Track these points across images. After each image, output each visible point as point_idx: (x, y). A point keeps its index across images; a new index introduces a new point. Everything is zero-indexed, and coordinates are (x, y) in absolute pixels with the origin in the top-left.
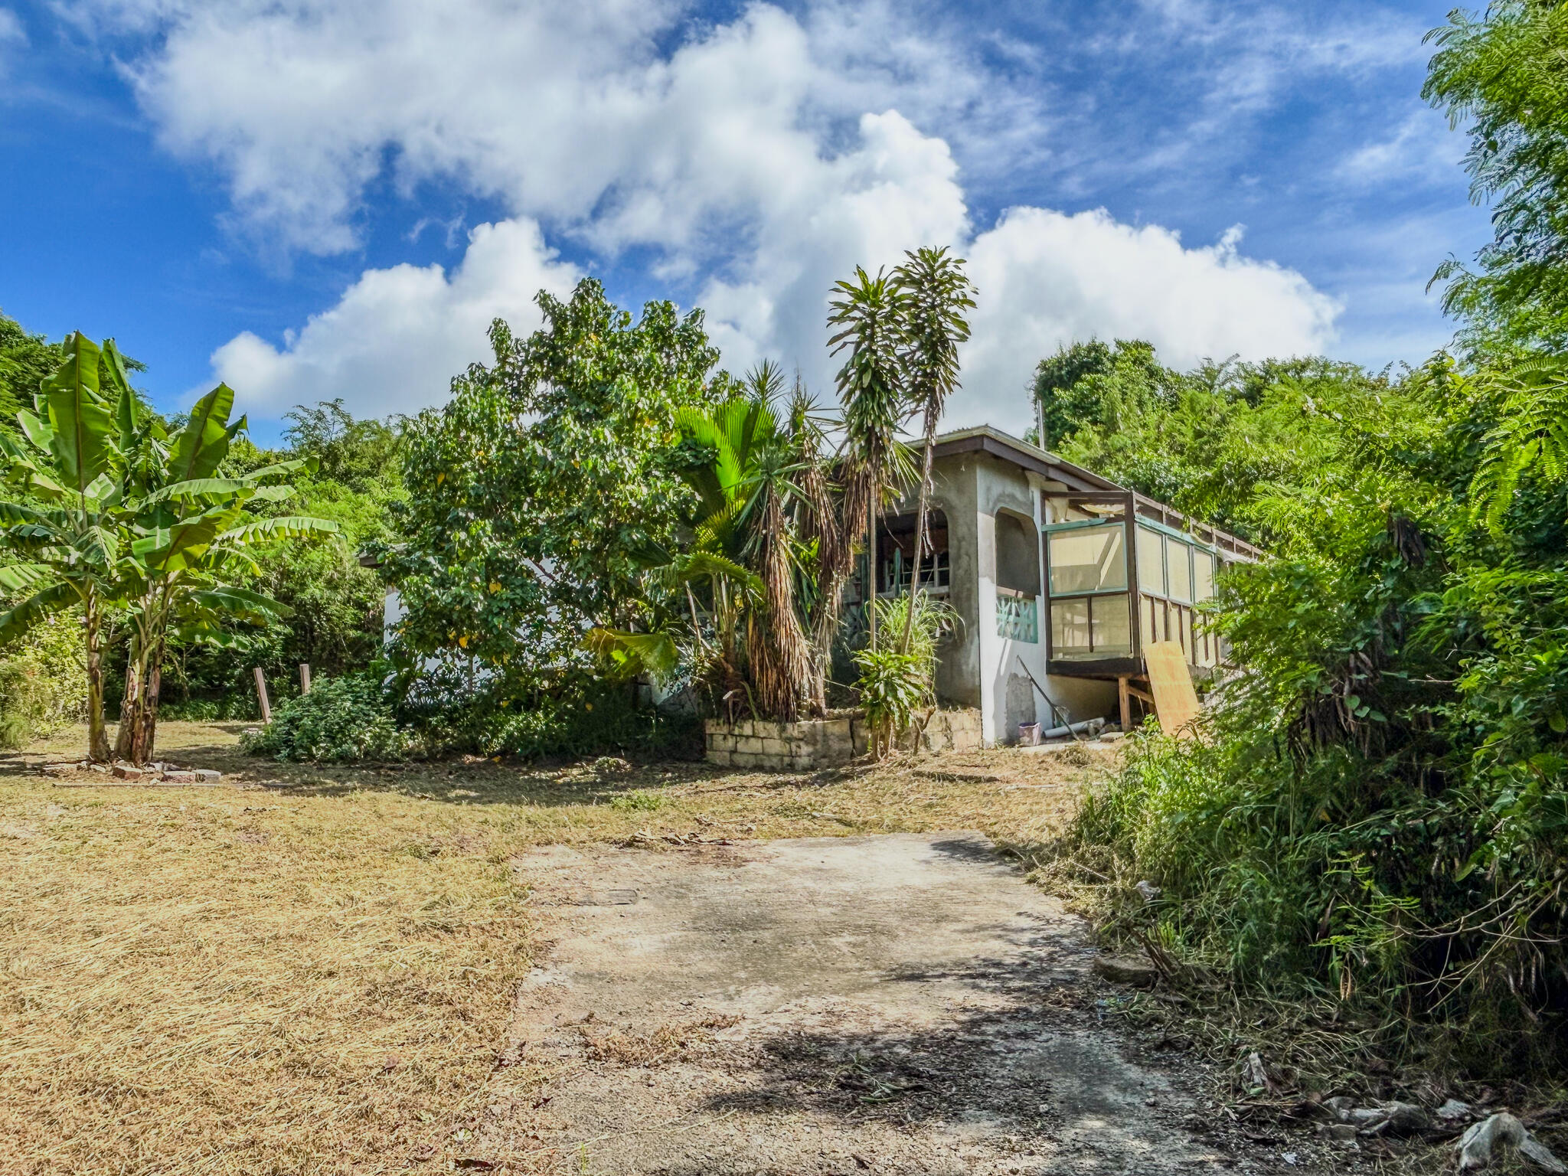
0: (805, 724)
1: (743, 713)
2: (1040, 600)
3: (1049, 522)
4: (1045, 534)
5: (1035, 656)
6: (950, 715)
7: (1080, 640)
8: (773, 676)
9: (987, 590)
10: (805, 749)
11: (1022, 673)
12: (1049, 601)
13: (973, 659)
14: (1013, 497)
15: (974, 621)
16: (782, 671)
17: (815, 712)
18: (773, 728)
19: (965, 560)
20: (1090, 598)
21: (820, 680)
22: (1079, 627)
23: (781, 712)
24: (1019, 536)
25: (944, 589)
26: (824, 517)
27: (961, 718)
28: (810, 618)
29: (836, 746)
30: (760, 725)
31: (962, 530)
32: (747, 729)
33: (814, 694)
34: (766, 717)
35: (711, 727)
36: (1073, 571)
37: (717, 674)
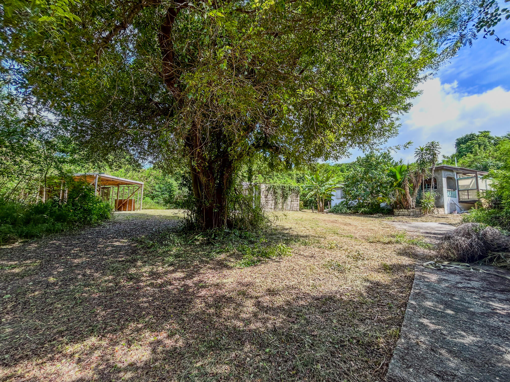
0: (412, 210)
1: (401, 208)
2: (457, 191)
3: (458, 177)
4: (457, 180)
5: (456, 200)
6: (438, 209)
7: (466, 197)
8: (406, 203)
9: (445, 189)
10: (412, 213)
11: (453, 203)
12: (459, 191)
13: (442, 200)
14: (450, 174)
15: (442, 195)
16: (407, 202)
17: (413, 208)
18: (406, 210)
19: (440, 185)
20: (468, 190)
21: (414, 204)
22: (466, 195)
23: (407, 208)
24: (451, 180)
25: (436, 190)
26: (414, 180)
27: (440, 210)
28: (412, 195)
29: (417, 213)
30: (403, 210)
31: (440, 181)
32: (401, 210)
33: (413, 205)
34: (405, 209)
35: (394, 210)
36: (464, 186)
37: (396, 203)
